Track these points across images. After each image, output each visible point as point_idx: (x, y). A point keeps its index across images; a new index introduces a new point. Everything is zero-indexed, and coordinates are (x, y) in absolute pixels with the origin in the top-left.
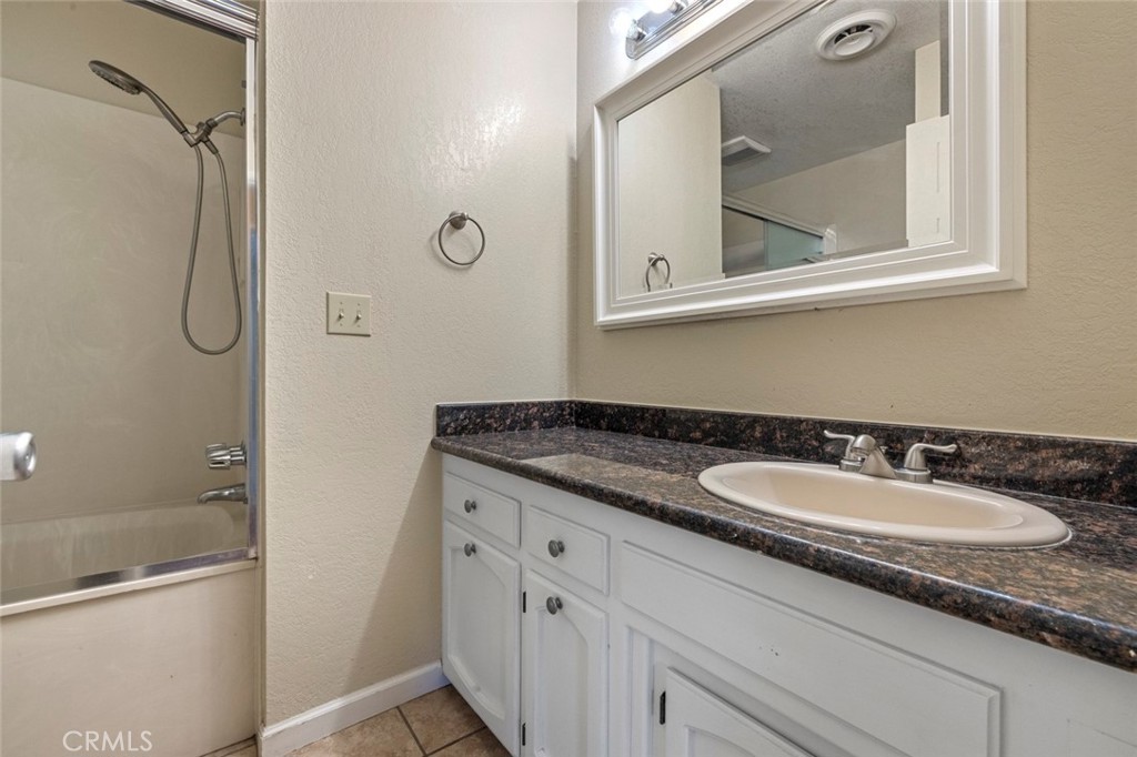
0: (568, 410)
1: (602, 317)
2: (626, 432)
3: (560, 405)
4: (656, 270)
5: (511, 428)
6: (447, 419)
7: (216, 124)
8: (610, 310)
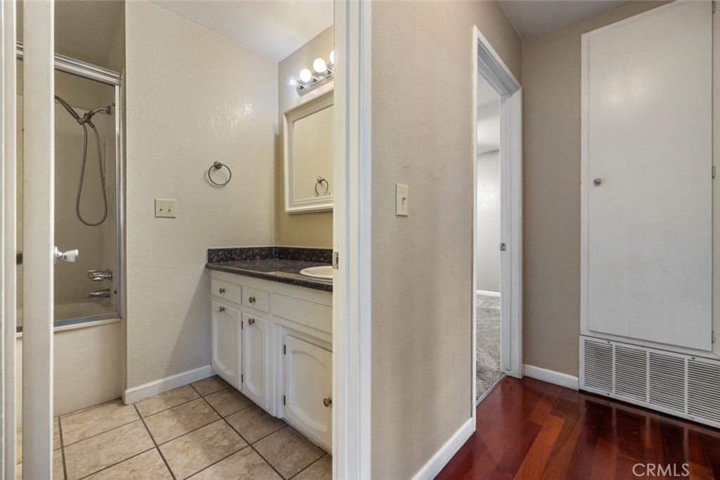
0: (274, 251)
1: (288, 209)
2: (298, 260)
3: (270, 248)
4: (322, 185)
5: (245, 259)
6: (213, 255)
7: (94, 114)
8: (291, 206)
